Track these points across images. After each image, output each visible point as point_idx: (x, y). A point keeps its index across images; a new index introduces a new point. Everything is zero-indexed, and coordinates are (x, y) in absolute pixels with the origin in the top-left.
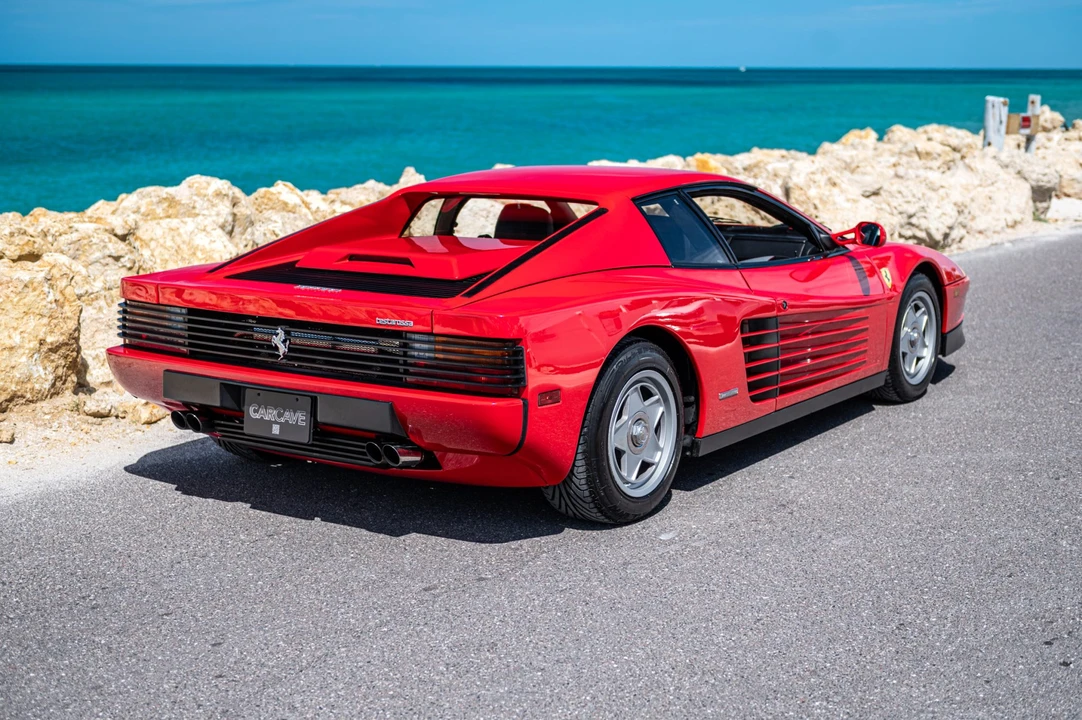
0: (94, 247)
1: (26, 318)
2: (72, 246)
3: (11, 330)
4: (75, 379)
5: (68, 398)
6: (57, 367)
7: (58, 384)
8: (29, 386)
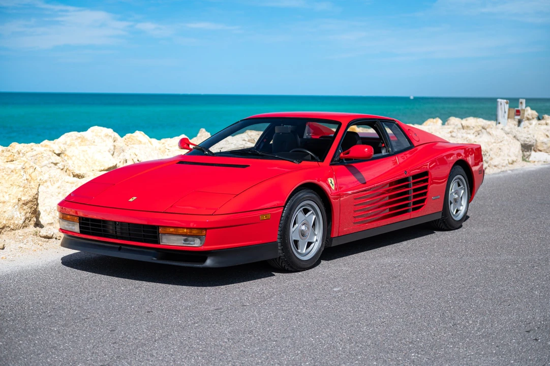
0: (44, 158)
1: (12, 187)
2: (33, 158)
3: (4, 193)
4: (35, 220)
5: (31, 229)
6: (26, 213)
7: (27, 221)
8: (12, 221)
